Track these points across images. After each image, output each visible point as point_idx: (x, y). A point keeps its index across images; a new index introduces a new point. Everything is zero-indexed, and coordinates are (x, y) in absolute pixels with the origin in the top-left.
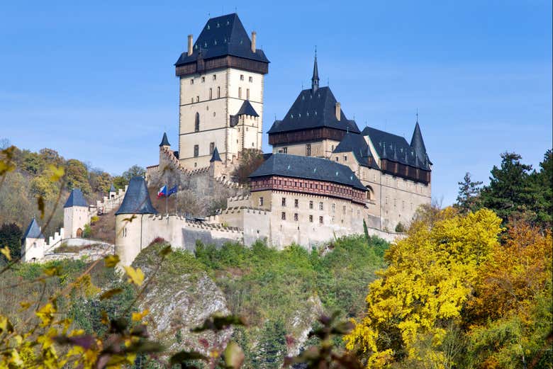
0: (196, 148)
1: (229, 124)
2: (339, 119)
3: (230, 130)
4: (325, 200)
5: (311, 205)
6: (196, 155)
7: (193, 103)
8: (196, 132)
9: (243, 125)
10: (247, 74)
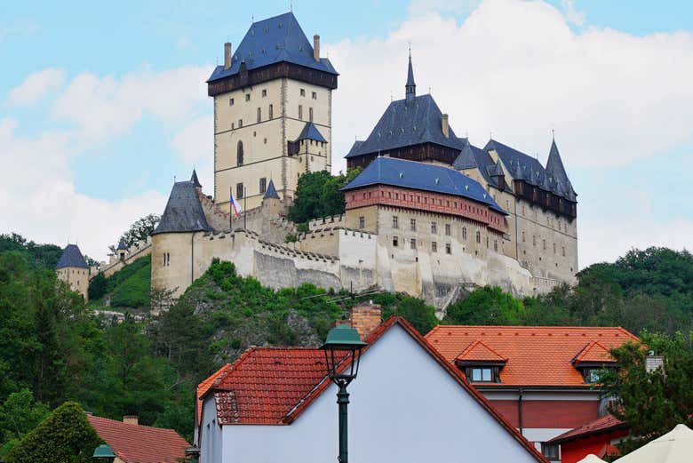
0: (240, 187)
1: (286, 152)
2: (447, 136)
3: (289, 160)
4: (452, 222)
5: (434, 227)
6: (240, 196)
7: (233, 129)
8: (238, 166)
9: (307, 153)
10: (309, 89)
